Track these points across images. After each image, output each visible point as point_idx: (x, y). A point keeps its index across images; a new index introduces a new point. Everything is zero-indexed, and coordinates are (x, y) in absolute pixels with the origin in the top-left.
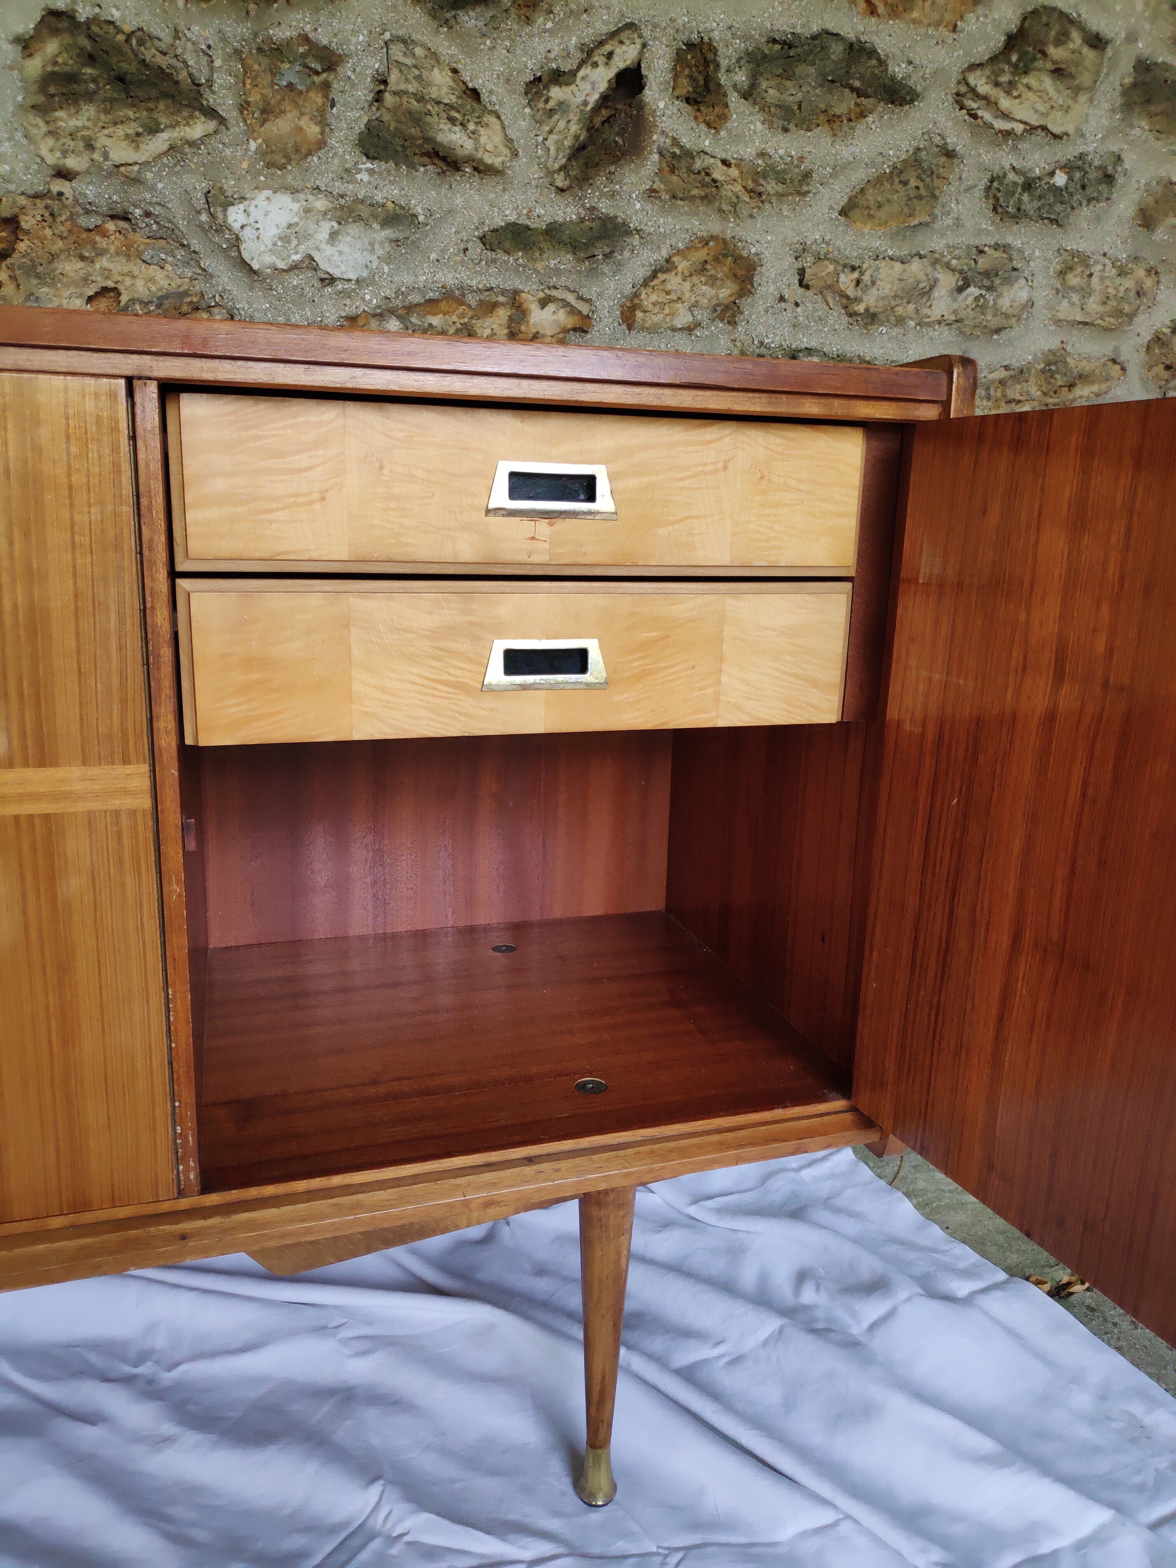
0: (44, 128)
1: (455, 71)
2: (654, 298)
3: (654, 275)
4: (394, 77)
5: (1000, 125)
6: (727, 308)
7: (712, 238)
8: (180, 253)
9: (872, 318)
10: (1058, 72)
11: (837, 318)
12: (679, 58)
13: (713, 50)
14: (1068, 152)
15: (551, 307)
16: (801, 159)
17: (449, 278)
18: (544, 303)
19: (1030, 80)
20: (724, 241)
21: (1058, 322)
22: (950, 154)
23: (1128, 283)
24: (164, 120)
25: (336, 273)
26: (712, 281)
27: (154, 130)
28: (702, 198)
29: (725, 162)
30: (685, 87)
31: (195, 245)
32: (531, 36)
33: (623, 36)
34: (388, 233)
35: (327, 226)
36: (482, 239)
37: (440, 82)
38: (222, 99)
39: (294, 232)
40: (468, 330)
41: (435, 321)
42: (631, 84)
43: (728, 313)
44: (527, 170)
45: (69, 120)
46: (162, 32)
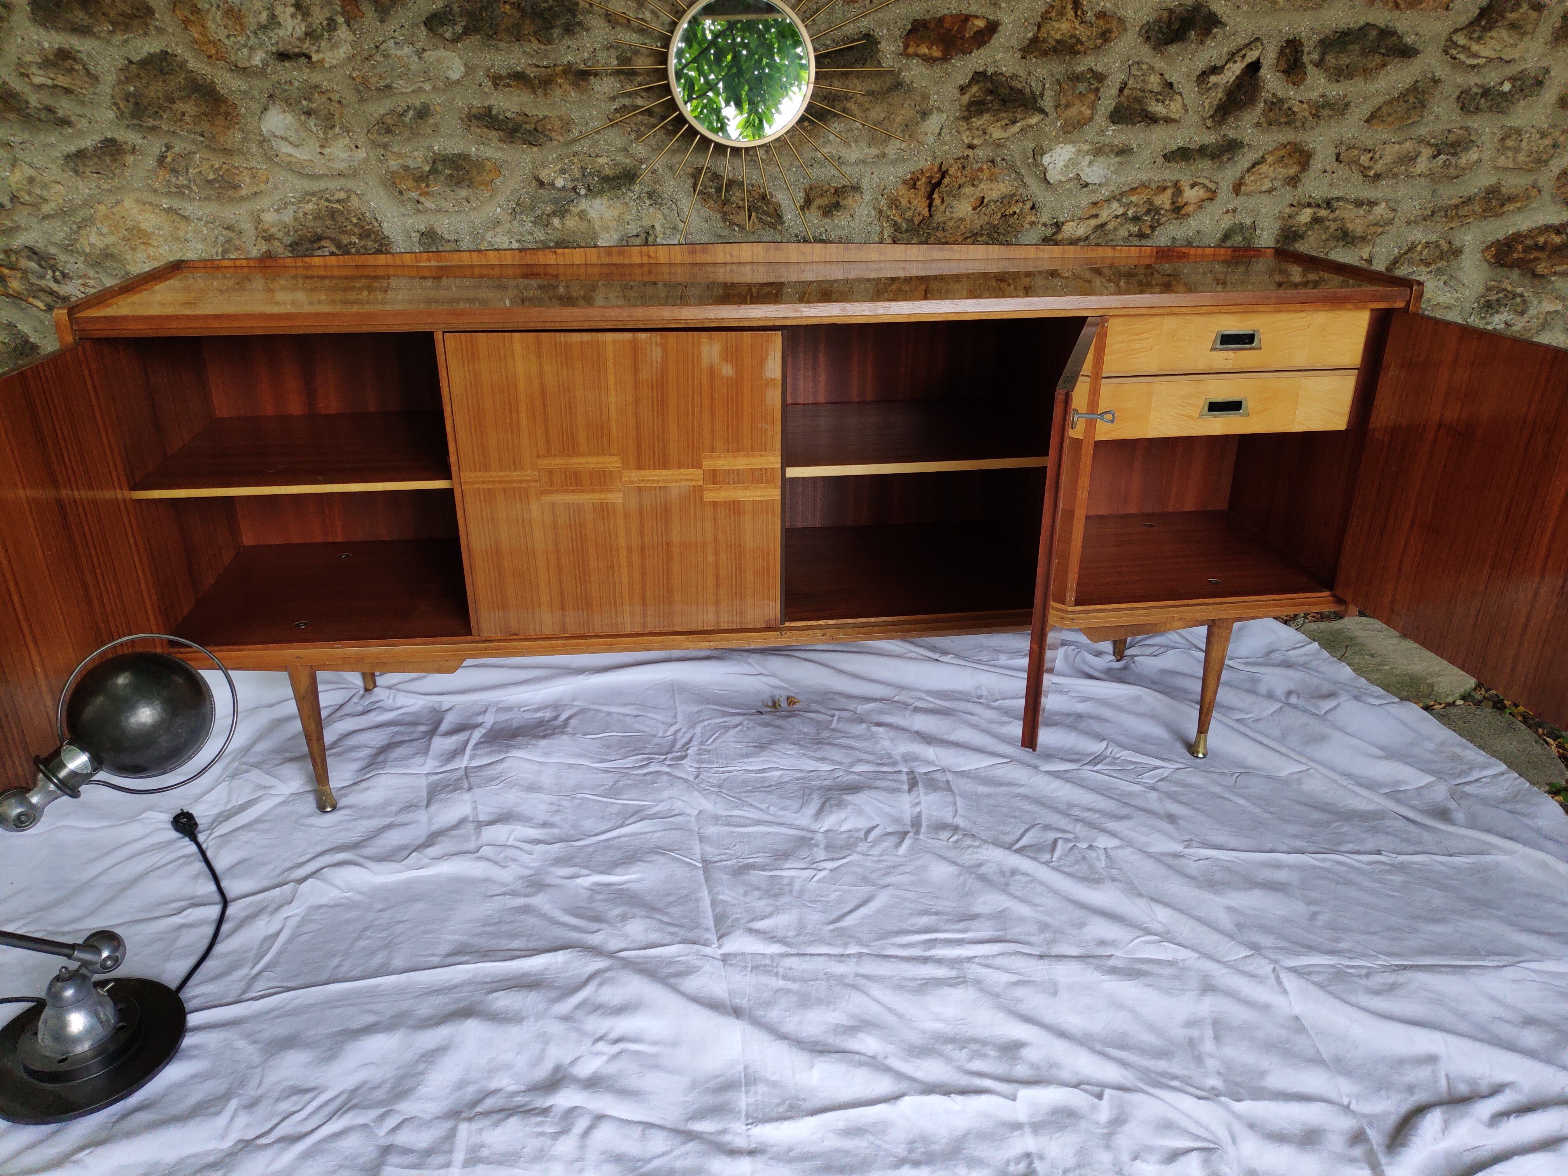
0: (966, 127)
1: (1162, 74)
2: (1252, 178)
3: (1254, 166)
4: (1131, 84)
5: (1471, 61)
6: (1293, 178)
7: (1289, 143)
8: (1013, 175)
9: (1378, 177)
10: (1512, 26)
11: (1357, 178)
12: (1282, 52)
13: (1301, 44)
14: (1513, 70)
15: (1196, 188)
16: (1345, 96)
17: (1143, 177)
18: (1192, 186)
19: (1493, 33)
20: (1295, 144)
21: (1497, 169)
22: (1436, 81)
23: (1548, 141)
24: (1019, 116)
25: (1089, 181)
26: (1286, 166)
27: (1014, 122)
28: (1286, 123)
29: (1301, 102)
30: (1283, 65)
31: (1023, 172)
32: (1203, 51)
33: (1252, 46)
34: (1118, 159)
35: (1088, 158)
36: (1164, 156)
37: (1154, 81)
38: (1047, 103)
39: (1072, 163)
40: (1150, 202)
41: (1134, 199)
42: (1254, 67)
43: (1293, 181)
44: (1193, 118)
45: (977, 122)
46: (1023, 74)
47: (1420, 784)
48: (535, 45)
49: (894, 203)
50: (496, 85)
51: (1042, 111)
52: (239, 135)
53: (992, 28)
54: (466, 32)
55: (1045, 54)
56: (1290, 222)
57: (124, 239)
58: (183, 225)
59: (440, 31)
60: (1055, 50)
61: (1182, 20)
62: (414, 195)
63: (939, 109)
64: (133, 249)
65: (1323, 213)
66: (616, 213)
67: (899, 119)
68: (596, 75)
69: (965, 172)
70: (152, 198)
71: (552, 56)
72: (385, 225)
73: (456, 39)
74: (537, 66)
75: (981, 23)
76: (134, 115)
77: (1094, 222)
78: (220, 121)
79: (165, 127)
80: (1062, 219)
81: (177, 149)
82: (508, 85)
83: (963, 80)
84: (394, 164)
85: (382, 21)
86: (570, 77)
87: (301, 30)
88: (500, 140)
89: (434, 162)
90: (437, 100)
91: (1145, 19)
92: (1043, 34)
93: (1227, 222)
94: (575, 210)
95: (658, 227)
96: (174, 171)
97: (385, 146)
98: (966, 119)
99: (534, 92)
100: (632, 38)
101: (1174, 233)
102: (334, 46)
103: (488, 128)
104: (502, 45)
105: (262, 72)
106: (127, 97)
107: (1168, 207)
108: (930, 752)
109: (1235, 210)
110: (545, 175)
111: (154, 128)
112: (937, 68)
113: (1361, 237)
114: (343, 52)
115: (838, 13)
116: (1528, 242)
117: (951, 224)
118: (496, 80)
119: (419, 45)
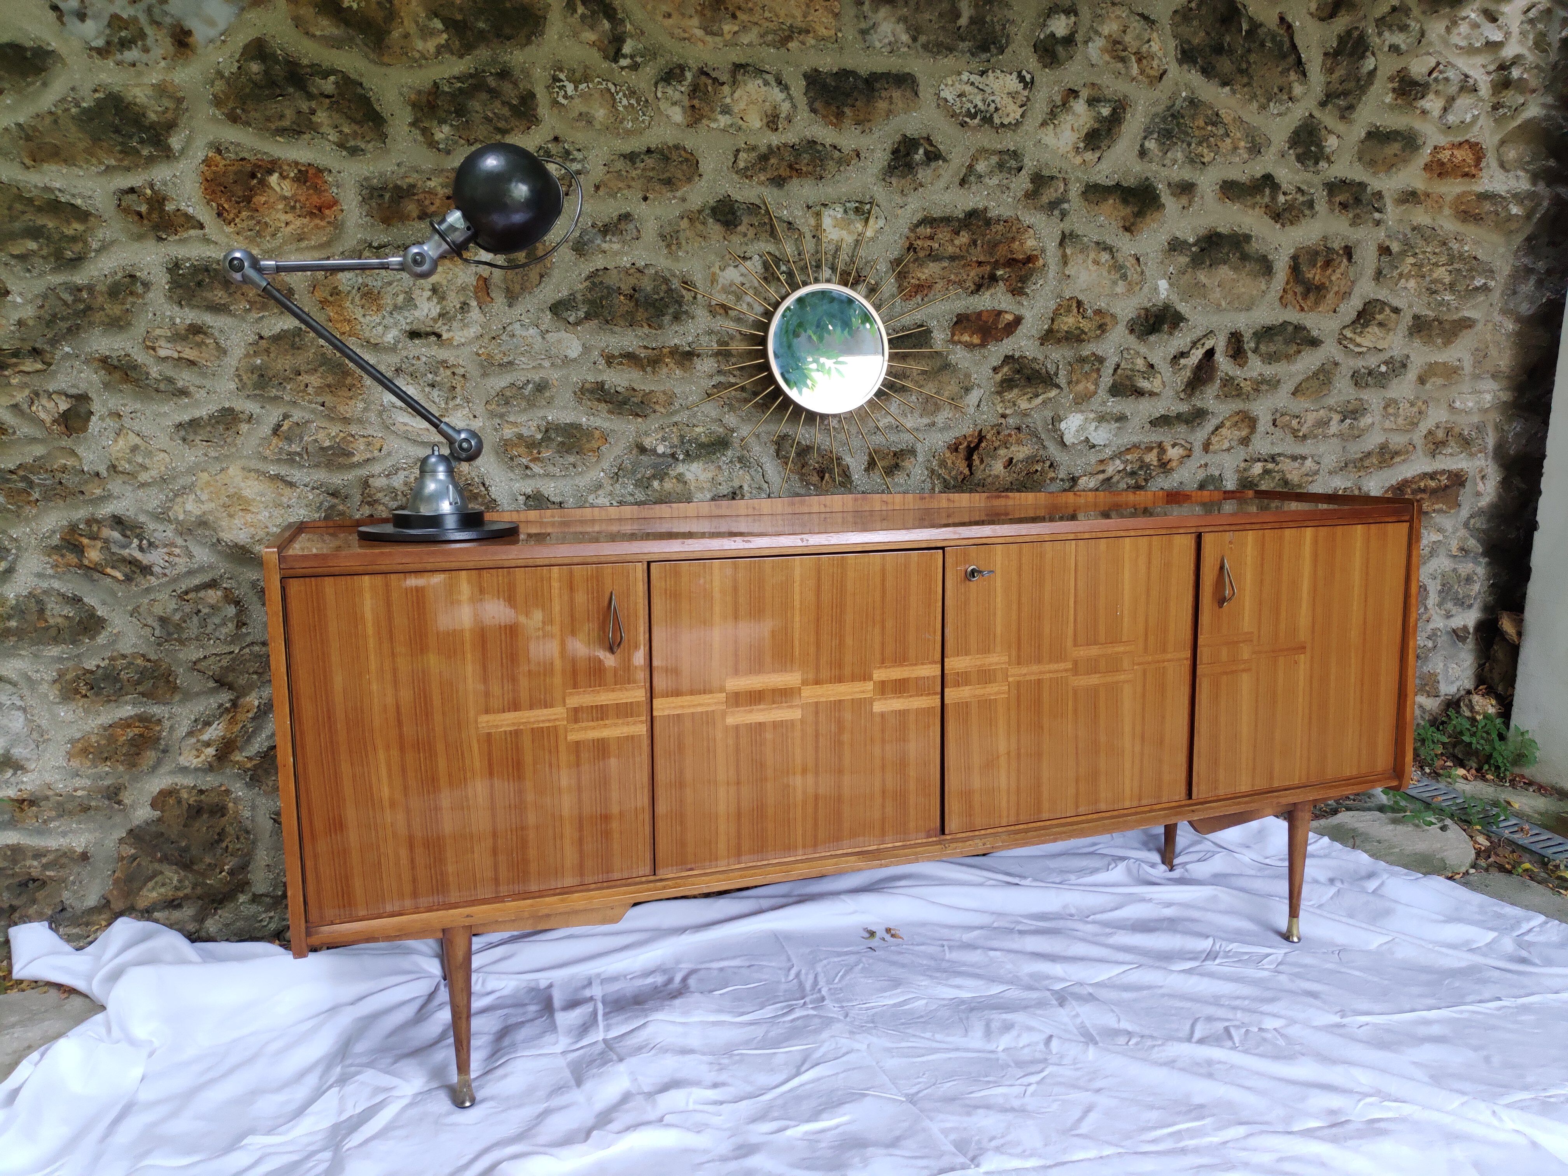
0: (999, 400)
1: (1145, 358)
2: (1216, 439)
3: (1217, 429)
4: (1123, 365)
5: (1357, 349)
6: (1245, 439)
7: (1240, 411)
8: (1035, 440)
9: (1305, 437)
10: (1381, 324)
11: (1290, 438)
12: (1229, 342)
13: (1241, 336)
14: (1386, 356)
15: (1176, 448)
16: (1276, 375)
17: (1135, 439)
18: (1173, 446)
19: (1369, 329)
20: (1245, 412)
21: (1385, 430)
22: (1336, 364)
23: (1415, 409)
24: (1040, 391)
25: (1096, 443)
26: (1239, 429)
27: (1037, 396)
28: (1236, 396)
29: (1245, 380)
30: (1231, 352)
31: (1043, 436)
32: (1173, 340)
33: (1208, 336)
34: (1117, 425)
35: (1094, 424)
36: (1150, 422)
37: (1140, 363)
38: (1062, 380)
39: (1082, 428)
40: (1141, 459)
41: (1129, 457)
42: (1210, 354)
43: (1245, 441)
44: (1169, 393)
45: (1008, 396)
46: (1041, 357)
47: (1488, 940)
48: (646, 329)
49: (943, 463)
50: (609, 363)
51: (1058, 386)
52: (361, 405)
53: (1018, 321)
54: (588, 317)
55: (1059, 341)
56: (1246, 475)
57: (224, 506)
58: (287, 491)
59: (565, 315)
60: (1067, 339)
61: (1156, 316)
62: (524, 461)
63: (979, 386)
64: (231, 516)
65: (1270, 466)
66: (710, 475)
67: (946, 394)
68: (698, 356)
69: (1001, 437)
70: (261, 466)
71: (660, 339)
72: (493, 489)
73: (577, 323)
74: (646, 347)
75: (1009, 317)
76: (256, 386)
77: (1101, 477)
78: (344, 392)
79: (287, 398)
80: (1076, 475)
81: (295, 419)
82: (621, 363)
83: (996, 363)
84: (508, 432)
85: (510, 306)
86: (677, 357)
87: (435, 311)
88: (610, 412)
89: (547, 431)
90: (554, 376)
91: (1130, 316)
92: (1055, 327)
93: (1201, 475)
94: (673, 473)
95: (746, 488)
96: (289, 439)
97: (502, 416)
98: (999, 393)
99: (644, 370)
100: (730, 326)
101: (1161, 485)
102: (466, 326)
103: (599, 400)
104: (616, 329)
105: (393, 349)
106: (253, 370)
107: (1156, 463)
108: (1057, 969)
109: (1206, 465)
110: (648, 442)
111: (276, 398)
112: (977, 352)
113: (1298, 485)
114: (472, 331)
115: (898, 309)
116: (1414, 486)
117: (989, 480)
118: (610, 360)
119: (543, 327)
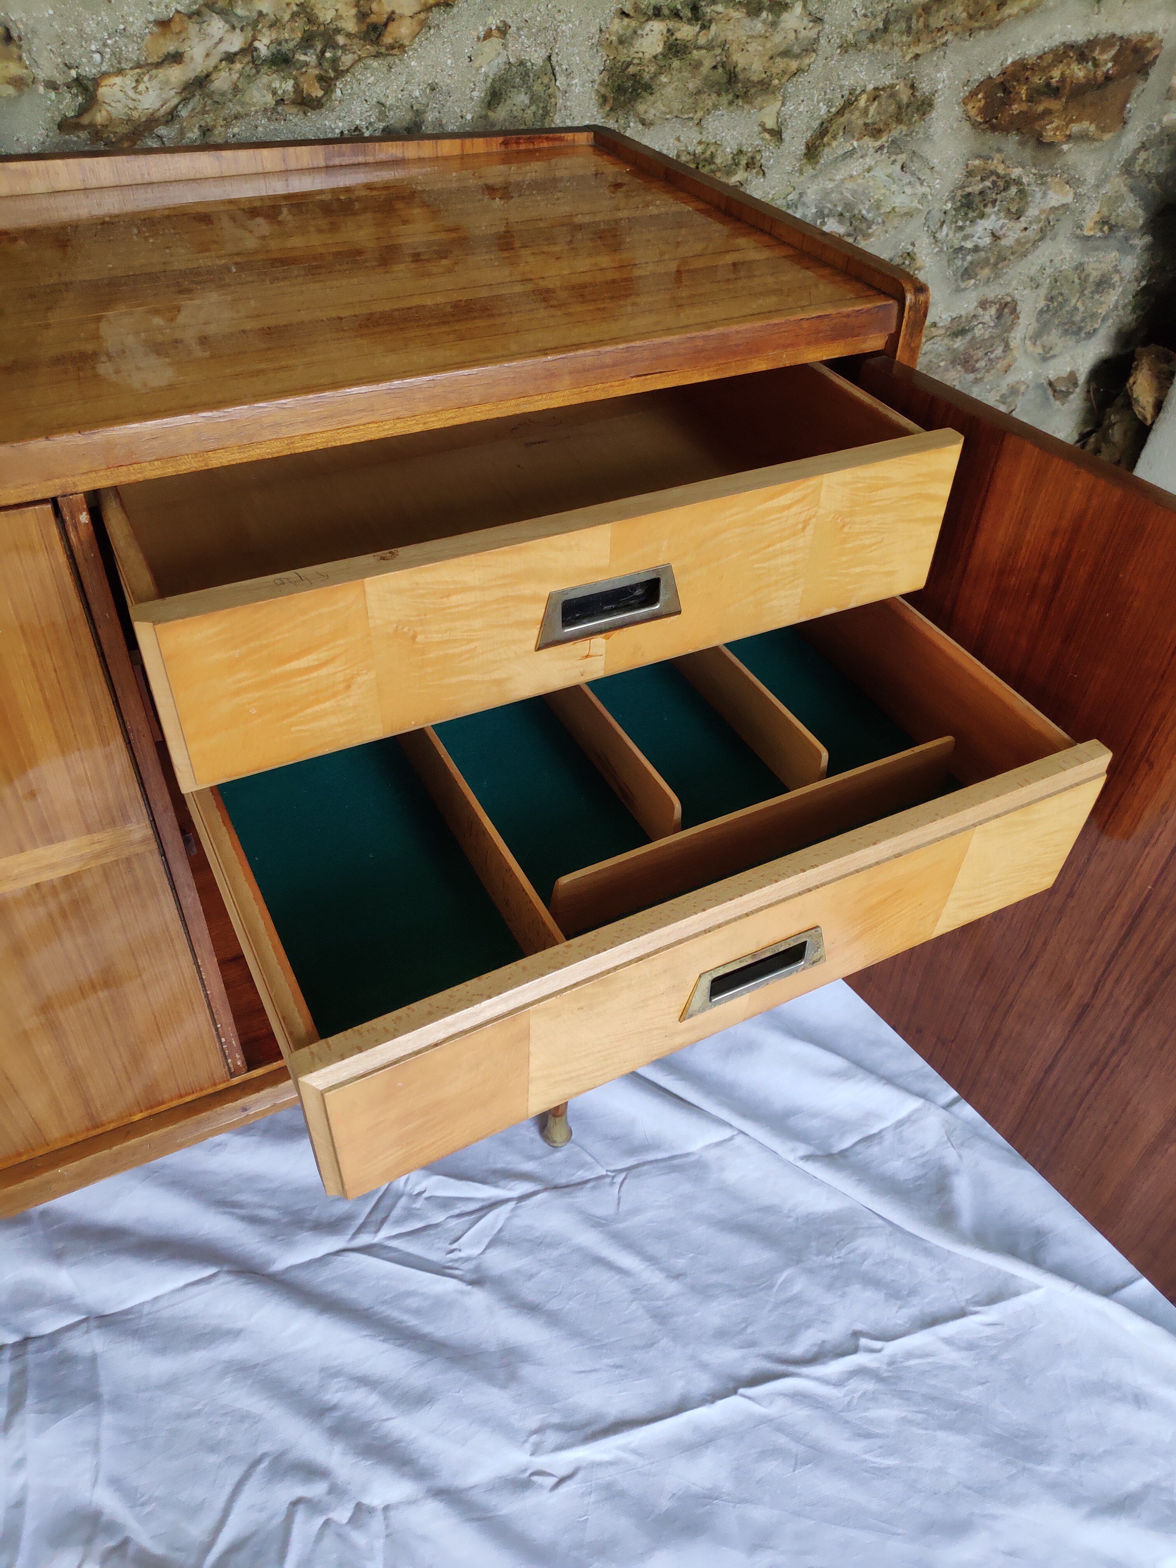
47: (903, 1114)
56: (624, 54)
65: (686, 31)
77: (176, 74)
80: (88, 71)
93: (491, 60)
107: (350, 25)
109: (503, 30)
113: (761, 82)
116: (1037, 80)
